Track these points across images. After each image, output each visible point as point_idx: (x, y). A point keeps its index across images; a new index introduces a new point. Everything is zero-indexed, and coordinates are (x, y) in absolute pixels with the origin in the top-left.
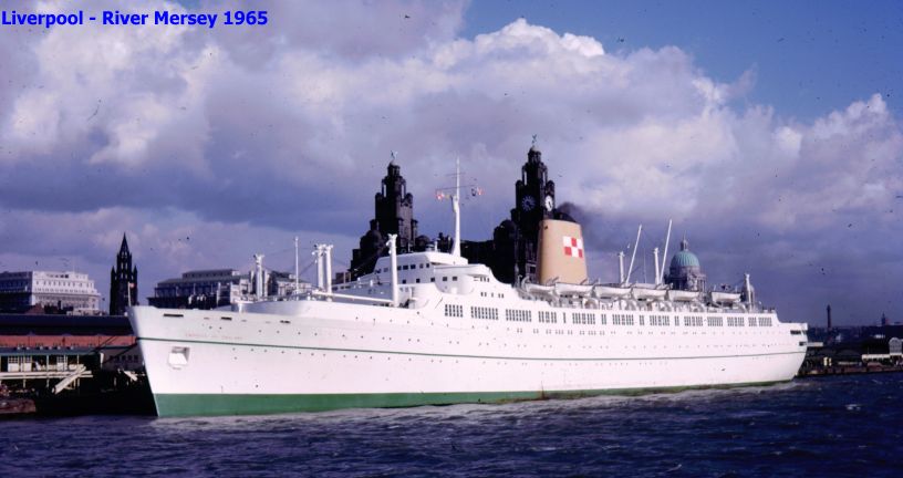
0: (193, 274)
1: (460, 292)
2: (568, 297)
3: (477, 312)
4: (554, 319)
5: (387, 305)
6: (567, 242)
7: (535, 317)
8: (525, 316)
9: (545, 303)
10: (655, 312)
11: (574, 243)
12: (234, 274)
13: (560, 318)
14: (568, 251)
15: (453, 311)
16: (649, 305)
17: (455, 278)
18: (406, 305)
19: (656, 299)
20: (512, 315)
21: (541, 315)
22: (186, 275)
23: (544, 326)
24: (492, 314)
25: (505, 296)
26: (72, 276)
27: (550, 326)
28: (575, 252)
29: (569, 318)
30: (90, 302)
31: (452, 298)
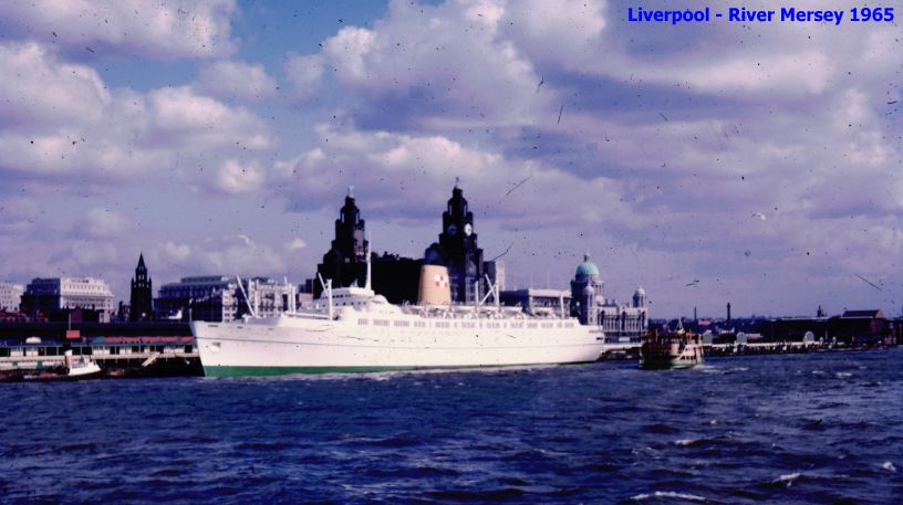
0: (190, 280)
1: (368, 311)
2: (434, 312)
3: (377, 322)
4: (424, 324)
5: (326, 319)
6: (437, 278)
7: (412, 324)
8: (406, 324)
9: (418, 316)
10: (492, 320)
11: (442, 278)
12: (223, 279)
13: (427, 325)
14: (438, 284)
15: (362, 322)
16: (488, 316)
17: (365, 303)
18: (336, 319)
19: (493, 313)
20: (397, 323)
21: (416, 324)
22: (183, 280)
23: (418, 329)
24: (386, 323)
25: (393, 312)
26: (92, 281)
27: (422, 329)
28: (442, 284)
29: (434, 325)
30: (106, 302)
31: (363, 314)
